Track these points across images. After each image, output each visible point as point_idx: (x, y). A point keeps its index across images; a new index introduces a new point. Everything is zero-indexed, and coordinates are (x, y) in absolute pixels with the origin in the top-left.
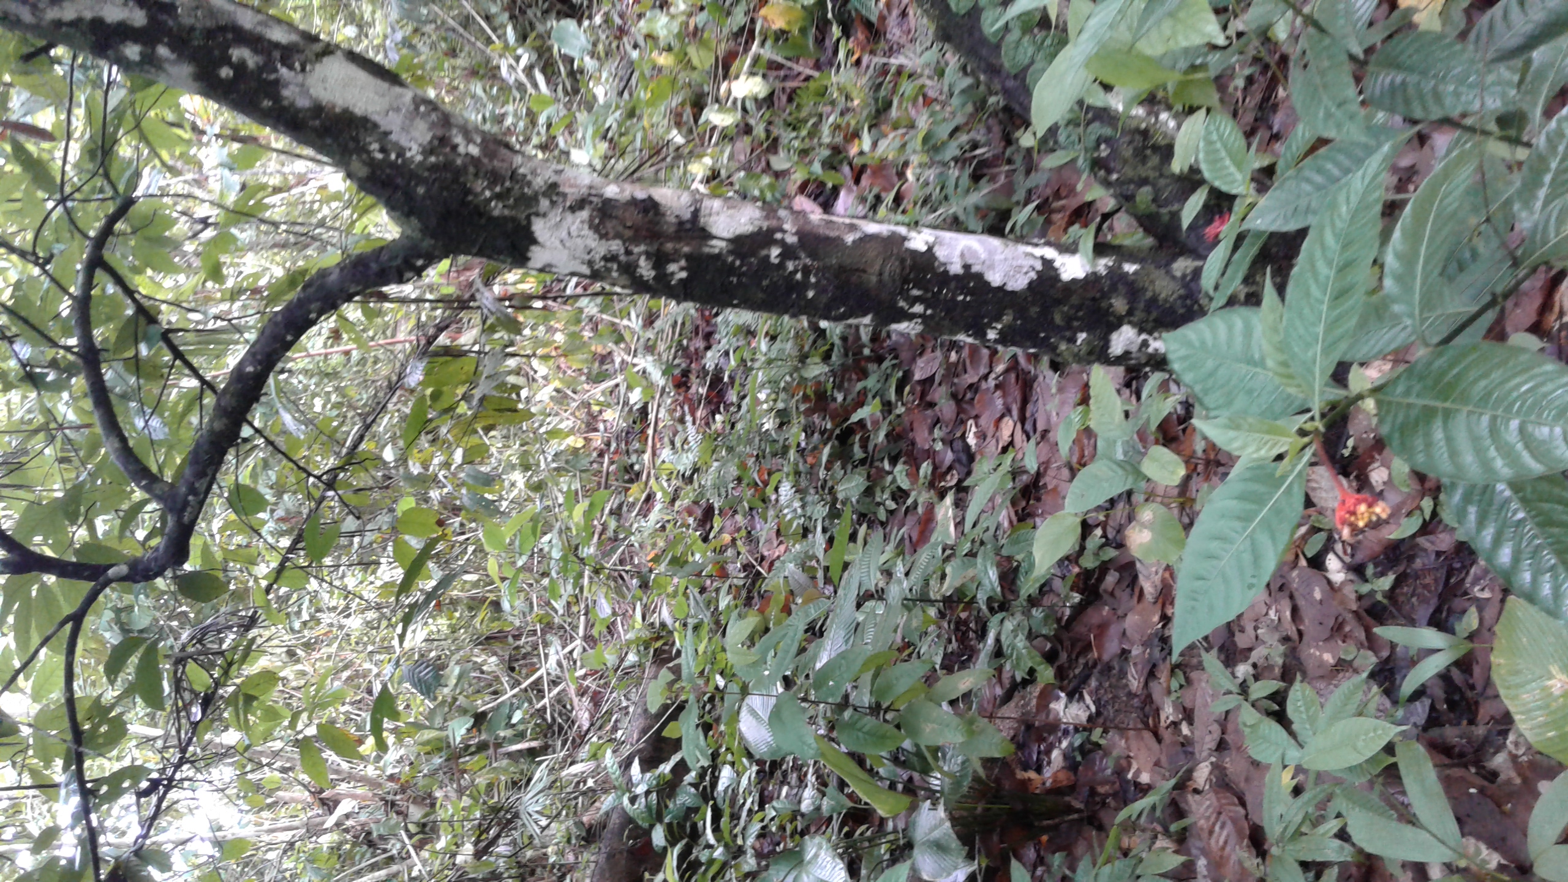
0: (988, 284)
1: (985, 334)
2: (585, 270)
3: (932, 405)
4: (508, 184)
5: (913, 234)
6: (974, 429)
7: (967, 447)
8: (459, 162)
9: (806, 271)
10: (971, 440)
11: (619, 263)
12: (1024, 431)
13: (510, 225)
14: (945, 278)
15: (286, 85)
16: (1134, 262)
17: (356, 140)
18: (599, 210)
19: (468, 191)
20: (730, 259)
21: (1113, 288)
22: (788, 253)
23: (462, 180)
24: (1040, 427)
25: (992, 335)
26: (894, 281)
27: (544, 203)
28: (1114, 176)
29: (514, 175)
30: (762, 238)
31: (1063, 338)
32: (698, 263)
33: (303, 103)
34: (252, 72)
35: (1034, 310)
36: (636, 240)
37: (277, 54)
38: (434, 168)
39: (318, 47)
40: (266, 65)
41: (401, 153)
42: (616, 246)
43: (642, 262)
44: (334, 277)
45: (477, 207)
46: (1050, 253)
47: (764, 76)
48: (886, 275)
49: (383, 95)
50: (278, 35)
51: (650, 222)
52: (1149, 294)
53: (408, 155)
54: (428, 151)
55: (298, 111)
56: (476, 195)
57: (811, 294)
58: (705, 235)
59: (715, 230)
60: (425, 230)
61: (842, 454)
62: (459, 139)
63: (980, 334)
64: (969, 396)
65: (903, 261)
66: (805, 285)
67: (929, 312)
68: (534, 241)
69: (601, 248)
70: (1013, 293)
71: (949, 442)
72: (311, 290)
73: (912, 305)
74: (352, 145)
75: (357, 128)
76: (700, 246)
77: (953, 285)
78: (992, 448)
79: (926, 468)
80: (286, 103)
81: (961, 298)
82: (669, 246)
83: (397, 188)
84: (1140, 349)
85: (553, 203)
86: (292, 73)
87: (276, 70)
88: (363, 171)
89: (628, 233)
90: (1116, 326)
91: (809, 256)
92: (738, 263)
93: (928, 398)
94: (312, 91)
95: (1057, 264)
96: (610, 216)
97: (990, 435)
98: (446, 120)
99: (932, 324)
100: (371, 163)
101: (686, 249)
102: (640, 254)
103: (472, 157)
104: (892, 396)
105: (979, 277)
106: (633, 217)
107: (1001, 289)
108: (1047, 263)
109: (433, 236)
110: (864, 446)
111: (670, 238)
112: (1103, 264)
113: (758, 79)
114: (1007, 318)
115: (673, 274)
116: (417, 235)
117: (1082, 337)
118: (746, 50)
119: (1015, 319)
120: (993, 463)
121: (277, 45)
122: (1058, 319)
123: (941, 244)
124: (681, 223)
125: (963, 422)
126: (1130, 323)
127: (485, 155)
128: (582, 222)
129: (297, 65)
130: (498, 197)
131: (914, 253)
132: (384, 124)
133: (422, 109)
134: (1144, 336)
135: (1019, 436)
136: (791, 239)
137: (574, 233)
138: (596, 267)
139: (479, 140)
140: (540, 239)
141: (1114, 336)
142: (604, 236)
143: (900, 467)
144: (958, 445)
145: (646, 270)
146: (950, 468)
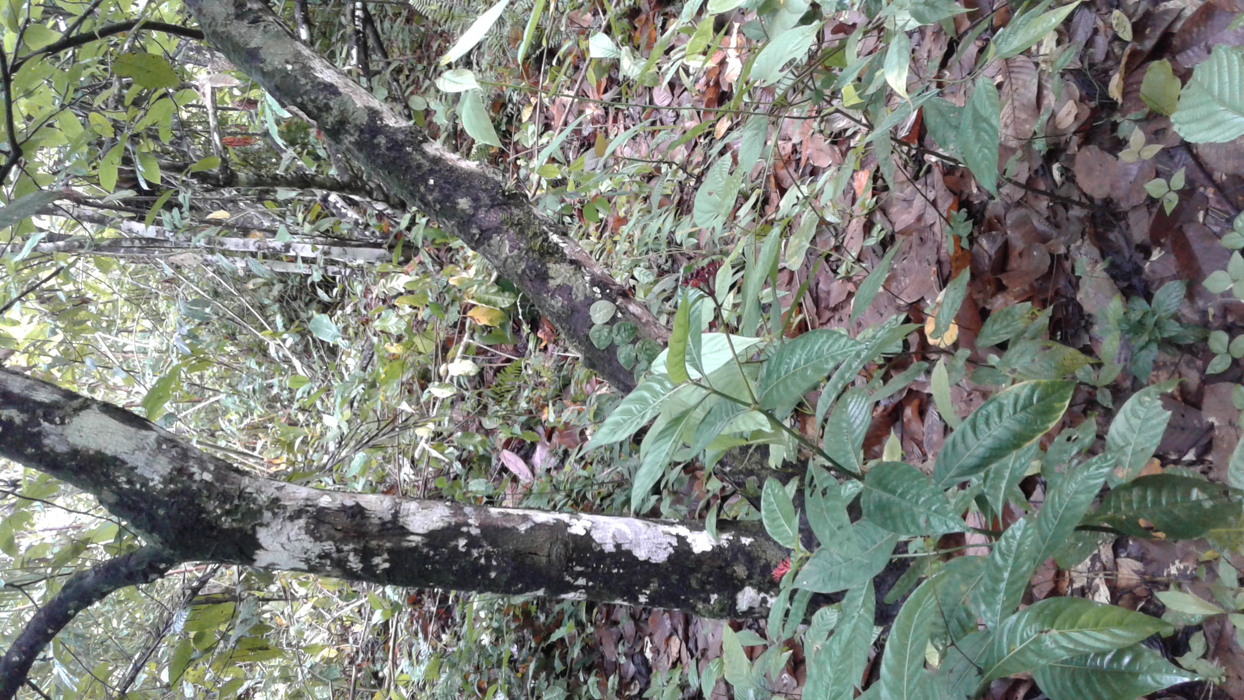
0: (636, 559)
1: (637, 599)
2: (303, 566)
3: (616, 623)
4: (236, 502)
5: (574, 521)
6: (649, 645)
7: (645, 660)
8: (194, 487)
9: (488, 556)
10: (648, 654)
11: (332, 559)
12: (689, 649)
13: (238, 535)
14: (601, 555)
15: (47, 436)
16: (748, 536)
17: (107, 475)
18: (314, 517)
19: (202, 510)
20: (425, 550)
21: (735, 558)
22: (473, 542)
23: (197, 501)
24: (701, 646)
25: (643, 599)
26: (560, 560)
27: (267, 515)
28: (728, 469)
29: (242, 495)
30: (452, 531)
31: (700, 599)
32: (398, 556)
33: (61, 448)
34: (19, 427)
35: (674, 578)
36: (345, 540)
37: (40, 412)
38: (173, 494)
39: (76, 403)
40: (30, 419)
41: (145, 482)
42: (329, 546)
43: (351, 557)
44: (89, 579)
45: (209, 522)
46: (683, 531)
47: (474, 360)
48: (553, 557)
49: (131, 438)
50: (43, 396)
51: (357, 525)
52: (763, 562)
53: (151, 484)
54: (168, 480)
55: (58, 455)
56: (208, 513)
57: (493, 575)
58: (404, 532)
59: (411, 528)
60: (165, 542)
61: (545, 666)
62: (195, 469)
63: (634, 599)
64: (644, 616)
65: (566, 544)
66: (488, 568)
67: (590, 584)
68: (259, 547)
69: (316, 549)
70: (657, 565)
71: (630, 656)
72: (69, 591)
73: (576, 579)
74: (103, 479)
75: (108, 465)
76: (401, 541)
77: (608, 561)
78: (665, 663)
79: (613, 681)
80: (46, 449)
81: (615, 571)
82: (374, 543)
83: (141, 510)
84: (761, 606)
85: (275, 515)
86: (53, 426)
87: (39, 424)
88: (112, 498)
89: (339, 535)
90: (740, 588)
91: (491, 544)
92: (432, 553)
93: (613, 618)
94: (69, 439)
95: (689, 540)
96: (324, 522)
97: (662, 651)
98: (185, 453)
99: (594, 592)
100: (120, 492)
101: (388, 545)
102: (349, 551)
103: (206, 482)
104: (583, 617)
105: (629, 553)
106: (343, 521)
107: (647, 562)
108: (681, 539)
109: (172, 547)
110: (563, 658)
111: (374, 537)
112: (725, 538)
113: (469, 362)
114: (654, 586)
115: (377, 565)
116: (159, 546)
117: (714, 597)
118: (460, 339)
119: (660, 586)
120: (666, 676)
121: (41, 404)
122: (694, 584)
123: (596, 528)
124: (384, 524)
125: (641, 639)
126: (751, 584)
127: (217, 480)
128: (300, 528)
129: (57, 420)
130: (227, 513)
131: (575, 536)
132: (131, 461)
133: (164, 447)
134: (762, 595)
135: (685, 654)
136: (475, 531)
137: (293, 538)
138: (313, 563)
139: (212, 468)
140: (264, 545)
141: (740, 596)
142: (318, 539)
143: (592, 679)
144: (638, 659)
145: (355, 563)
146: (633, 679)
